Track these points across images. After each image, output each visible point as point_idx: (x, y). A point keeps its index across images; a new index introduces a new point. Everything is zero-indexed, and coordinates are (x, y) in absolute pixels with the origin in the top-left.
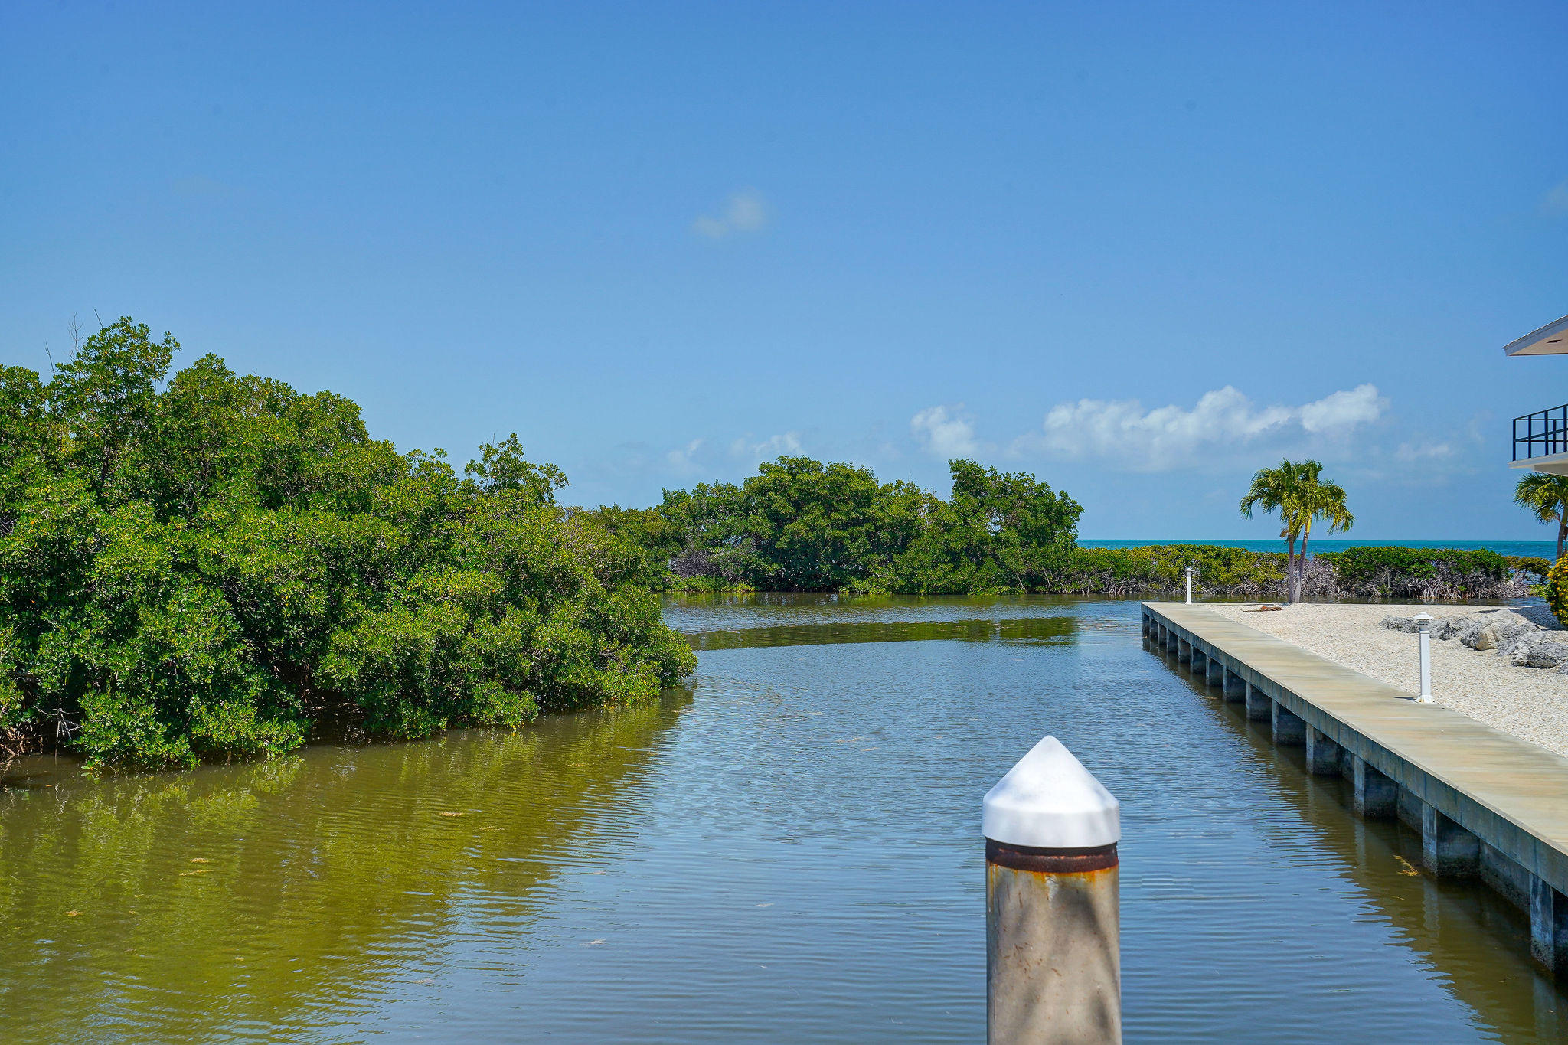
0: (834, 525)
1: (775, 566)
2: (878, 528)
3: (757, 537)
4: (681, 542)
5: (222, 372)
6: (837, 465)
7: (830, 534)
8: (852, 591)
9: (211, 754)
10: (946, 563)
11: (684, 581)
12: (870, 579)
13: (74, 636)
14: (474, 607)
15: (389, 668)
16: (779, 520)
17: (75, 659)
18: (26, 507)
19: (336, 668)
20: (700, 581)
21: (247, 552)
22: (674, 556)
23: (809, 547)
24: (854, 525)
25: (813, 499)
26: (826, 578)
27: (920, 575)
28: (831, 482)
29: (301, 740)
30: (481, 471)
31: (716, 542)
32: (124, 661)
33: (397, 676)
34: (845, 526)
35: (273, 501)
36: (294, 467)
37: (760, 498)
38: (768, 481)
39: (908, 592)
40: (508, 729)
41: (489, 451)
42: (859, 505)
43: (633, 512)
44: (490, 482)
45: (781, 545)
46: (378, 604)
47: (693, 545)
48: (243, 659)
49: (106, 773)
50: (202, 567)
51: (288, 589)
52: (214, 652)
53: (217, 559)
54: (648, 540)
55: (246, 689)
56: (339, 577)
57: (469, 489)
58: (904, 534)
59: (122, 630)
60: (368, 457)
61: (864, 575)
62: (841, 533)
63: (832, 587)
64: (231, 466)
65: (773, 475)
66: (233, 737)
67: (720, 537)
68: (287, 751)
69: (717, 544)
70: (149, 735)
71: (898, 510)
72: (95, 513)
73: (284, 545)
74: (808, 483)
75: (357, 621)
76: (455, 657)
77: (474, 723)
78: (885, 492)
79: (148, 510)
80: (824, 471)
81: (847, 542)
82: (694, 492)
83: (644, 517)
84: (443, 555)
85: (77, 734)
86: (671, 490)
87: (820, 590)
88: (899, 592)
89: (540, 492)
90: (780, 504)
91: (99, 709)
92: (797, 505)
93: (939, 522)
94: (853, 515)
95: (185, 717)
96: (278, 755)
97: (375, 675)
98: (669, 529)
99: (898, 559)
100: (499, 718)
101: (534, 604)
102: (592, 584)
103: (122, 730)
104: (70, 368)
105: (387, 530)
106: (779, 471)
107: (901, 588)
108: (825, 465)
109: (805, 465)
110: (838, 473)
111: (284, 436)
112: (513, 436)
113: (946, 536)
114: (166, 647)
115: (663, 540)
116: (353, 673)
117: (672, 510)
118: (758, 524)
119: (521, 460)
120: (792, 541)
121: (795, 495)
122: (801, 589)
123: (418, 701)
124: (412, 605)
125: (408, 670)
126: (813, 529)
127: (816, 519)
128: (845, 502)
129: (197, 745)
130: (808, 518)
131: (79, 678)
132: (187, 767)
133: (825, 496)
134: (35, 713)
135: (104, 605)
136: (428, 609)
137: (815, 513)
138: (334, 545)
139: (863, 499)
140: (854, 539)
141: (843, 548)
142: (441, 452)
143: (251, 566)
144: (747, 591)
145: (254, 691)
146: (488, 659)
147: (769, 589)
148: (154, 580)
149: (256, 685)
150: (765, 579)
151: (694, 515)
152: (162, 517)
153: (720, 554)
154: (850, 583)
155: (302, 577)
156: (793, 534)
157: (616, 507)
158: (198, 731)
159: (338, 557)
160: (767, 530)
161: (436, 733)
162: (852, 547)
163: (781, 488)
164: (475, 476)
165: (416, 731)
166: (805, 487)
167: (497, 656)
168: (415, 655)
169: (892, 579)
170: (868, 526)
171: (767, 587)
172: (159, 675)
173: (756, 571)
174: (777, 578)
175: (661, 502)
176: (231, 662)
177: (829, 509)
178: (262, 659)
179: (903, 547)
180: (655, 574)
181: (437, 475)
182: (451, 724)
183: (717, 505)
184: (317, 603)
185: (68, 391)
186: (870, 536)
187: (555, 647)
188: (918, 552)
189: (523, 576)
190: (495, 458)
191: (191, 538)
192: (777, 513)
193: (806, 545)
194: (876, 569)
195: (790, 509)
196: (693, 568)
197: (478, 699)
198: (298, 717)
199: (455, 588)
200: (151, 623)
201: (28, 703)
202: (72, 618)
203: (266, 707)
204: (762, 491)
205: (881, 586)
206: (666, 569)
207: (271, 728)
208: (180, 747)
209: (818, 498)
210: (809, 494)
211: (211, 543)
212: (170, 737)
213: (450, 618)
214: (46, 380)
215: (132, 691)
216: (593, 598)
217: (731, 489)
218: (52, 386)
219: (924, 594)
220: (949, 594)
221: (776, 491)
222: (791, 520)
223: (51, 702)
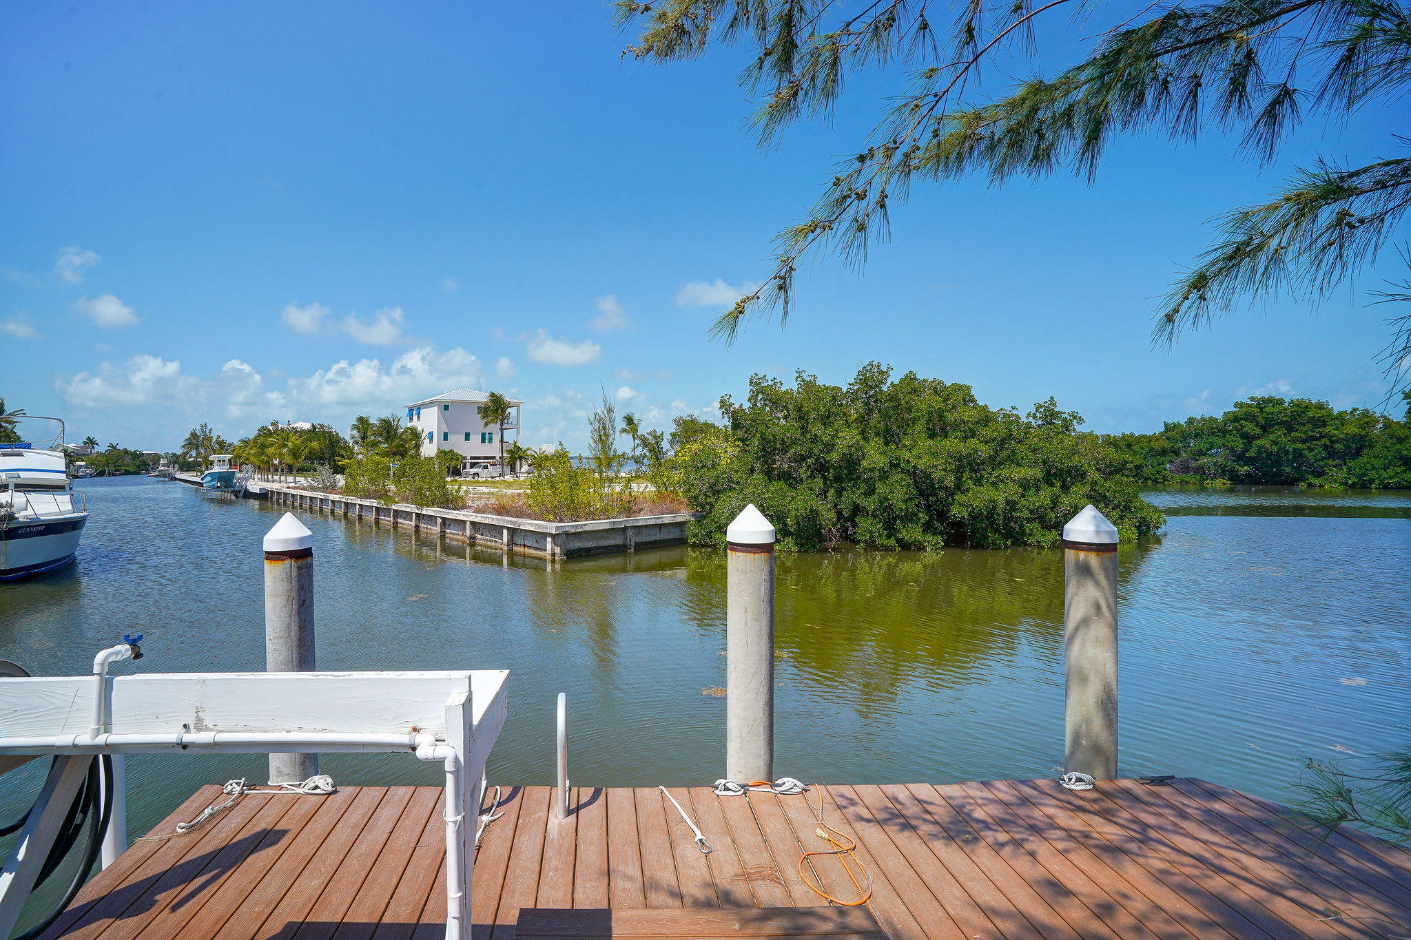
0: (1294, 441)
1: (1246, 468)
2: (1332, 442)
3: (1232, 449)
4: (1177, 453)
5: (915, 379)
6: (1297, 400)
7: (1290, 447)
8: (1310, 485)
9: (905, 546)
10: (1398, 466)
11: (1178, 477)
12: (1326, 477)
13: (853, 493)
14: (1025, 485)
15: (982, 513)
16: (1248, 438)
17: (854, 502)
18: (838, 441)
19: (957, 512)
20: (1191, 478)
21: (920, 458)
22: (1171, 462)
23: (1273, 455)
24: (1312, 440)
25: (1277, 424)
26: (1288, 476)
27: (1372, 475)
28: (1292, 412)
29: (942, 544)
30: (1035, 417)
31: (1202, 453)
32: (871, 504)
33: (986, 517)
34: (1304, 441)
35: (932, 435)
36: (941, 417)
37: (1234, 425)
38: (1241, 412)
39: (1362, 486)
40: (1043, 548)
41: (1039, 406)
42: (1316, 426)
43: (1144, 436)
44: (1040, 422)
45: (1251, 453)
46: (978, 482)
47: (1184, 456)
48: (918, 506)
49: (866, 550)
50: (902, 465)
51: (937, 475)
52: (905, 501)
53: (908, 462)
54: (1152, 453)
55: (919, 519)
56: (959, 470)
57: (1029, 426)
58: (1358, 446)
59: (870, 492)
60: (975, 413)
61: (1320, 474)
62: (1300, 446)
63: (1292, 482)
64: (914, 420)
65: (1244, 410)
66: (913, 539)
67: (1204, 450)
68: (936, 549)
69: (1202, 455)
70: (880, 535)
71: (1352, 429)
72: (862, 443)
73: (935, 454)
74: (1272, 413)
75: (968, 490)
76: (1014, 510)
77: (1025, 544)
78: (1341, 415)
79: (881, 441)
80: (1286, 404)
81: (1306, 452)
82: (1186, 422)
83: (1150, 439)
84: (1012, 459)
85: (855, 533)
86: (1170, 422)
87: (1283, 484)
88: (1353, 486)
89: (1067, 427)
90: (1249, 427)
91: (863, 523)
92: (1264, 428)
93: (1391, 436)
94: (1310, 433)
95: (895, 529)
96: (932, 549)
97: (975, 516)
98: (1167, 445)
99: (1351, 464)
100: (1038, 542)
101: (1059, 484)
102: (1093, 475)
103: (870, 532)
104: (852, 384)
105: (984, 448)
106: (1250, 406)
107: (1354, 483)
108: (1287, 400)
109: (1271, 401)
110: (1298, 405)
111: (937, 403)
112: (1052, 398)
113: (1398, 446)
114: (887, 499)
115: (1164, 452)
116: (966, 514)
117: (1170, 434)
118: (1232, 441)
119: (1056, 410)
120: (1259, 452)
121: (1262, 421)
122: (1266, 483)
123: (997, 530)
124: (993, 484)
125: (991, 515)
126: (1276, 443)
127: (1279, 436)
128: (1304, 425)
129: (899, 541)
130: (1272, 437)
131: (856, 509)
132: (895, 550)
133: (1287, 421)
134: (841, 524)
135: (864, 480)
136: (1001, 486)
137: (1279, 433)
138: (958, 455)
139: (1321, 422)
140: (1311, 450)
141: (1301, 455)
142: (1014, 408)
143: (921, 465)
144: (1224, 484)
145: (922, 521)
146: (1031, 512)
147: (1242, 482)
148: (882, 470)
149: (923, 517)
150: (1238, 476)
151: (1185, 437)
152: (887, 444)
153: (1204, 460)
154: (1308, 479)
155: (945, 470)
156: (1260, 447)
157: (1132, 433)
158: (899, 536)
159: (959, 460)
160: (1239, 445)
161: (1006, 546)
162: (1310, 455)
163: (1249, 417)
164: (1031, 419)
165: (995, 544)
166: (1270, 416)
167: (1037, 510)
168: (994, 508)
169: (1345, 478)
170: (1324, 441)
171: (1238, 482)
172: (884, 511)
173: (1231, 471)
174: (1248, 476)
175: (1163, 429)
176: (912, 507)
177: (1290, 429)
178: (928, 508)
179: (1357, 453)
180: (1158, 473)
181: (1011, 420)
182: (1013, 543)
183: (1202, 430)
184: (950, 481)
185: (852, 393)
186: (1325, 447)
187: (1071, 507)
188: (1369, 458)
189: (1053, 471)
190: (1042, 410)
191: (898, 453)
192: (1247, 434)
193: (1271, 454)
194: (1331, 470)
195: (1258, 431)
196: (1185, 469)
197: (1028, 531)
198: (941, 533)
199: (1015, 476)
200: (881, 489)
201: (839, 519)
202: (853, 486)
203: (928, 527)
204: (1236, 419)
205: (1335, 481)
206: (1165, 470)
207: (929, 537)
208: (892, 542)
209: (1281, 423)
210: (1274, 420)
211: (906, 455)
212: (889, 537)
213: (1013, 491)
214: (844, 390)
215: (875, 517)
216: (1095, 483)
217: (1212, 420)
218: (847, 392)
219: (1376, 488)
220: (1401, 488)
221: (1246, 420)
222: (1259, 438)
223: (847, 519)
